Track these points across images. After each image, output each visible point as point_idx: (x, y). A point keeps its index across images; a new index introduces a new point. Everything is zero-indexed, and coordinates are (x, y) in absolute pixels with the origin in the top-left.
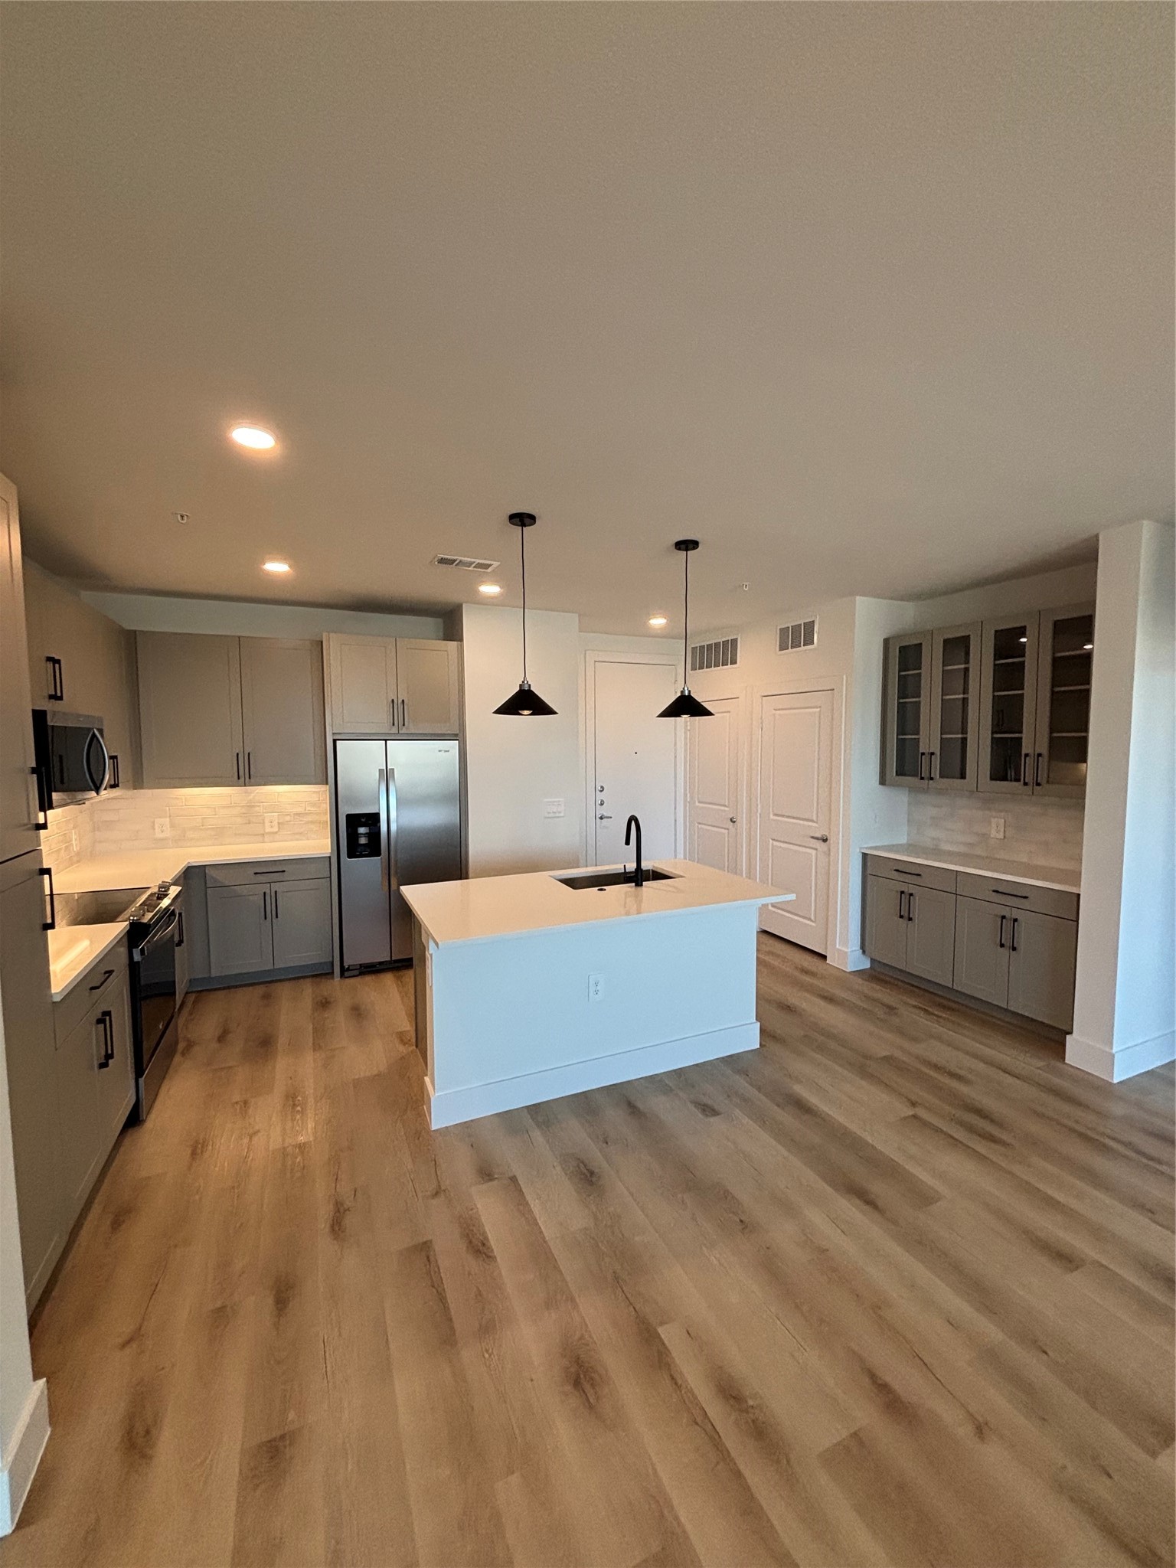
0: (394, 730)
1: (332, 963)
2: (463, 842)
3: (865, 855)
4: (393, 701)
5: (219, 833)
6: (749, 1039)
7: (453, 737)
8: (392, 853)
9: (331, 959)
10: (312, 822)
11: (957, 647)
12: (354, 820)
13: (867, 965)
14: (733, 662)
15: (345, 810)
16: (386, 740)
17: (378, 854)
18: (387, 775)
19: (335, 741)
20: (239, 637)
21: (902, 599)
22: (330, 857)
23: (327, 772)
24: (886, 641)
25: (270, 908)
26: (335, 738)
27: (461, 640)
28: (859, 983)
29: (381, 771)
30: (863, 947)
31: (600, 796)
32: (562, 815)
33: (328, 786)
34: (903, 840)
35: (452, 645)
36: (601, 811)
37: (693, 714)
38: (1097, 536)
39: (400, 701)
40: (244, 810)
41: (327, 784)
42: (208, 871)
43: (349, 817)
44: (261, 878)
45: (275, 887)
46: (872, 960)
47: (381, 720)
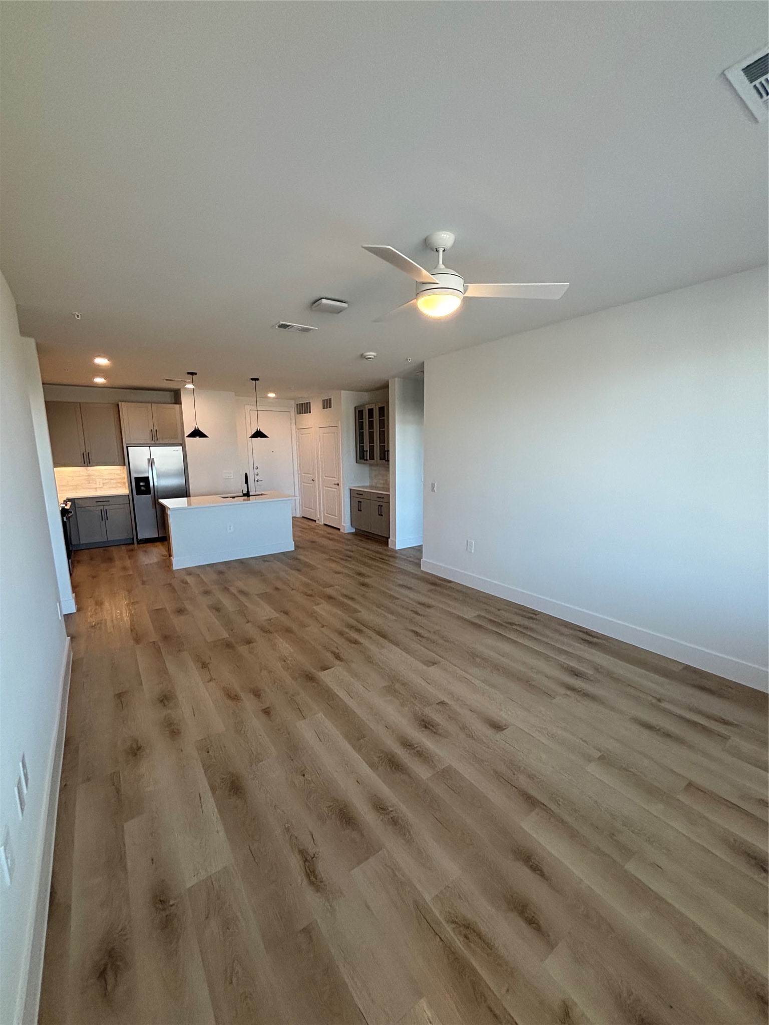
0: (153, 442)
1: (133, 538)
2: (187, 489)
3: (350, 489)
4: (152, 430)
5: (76, 487)
6: (291, 547)
7: (181, 445)
8: (156, 492)
9: (132, 537)
10: (119, 483)
11: (371, 411)
12: (138, 480)
13: (353, 530)
14: (310, 412)
15: (134, 475)
16: (150, 447)
17: (150, 493)
18: (151, 462)
19: (127, 447)
20: (80, 403)
21: (361, 391)
22: (128, 495)
23: (124, 460)
24: (355, 408)
25: (104, 516)
26: (128, 445)
27: (181, 404)
28: (350, 537)
29: (148, 459)
30: (351, 524)
31: (256, 471)
32: (232, 477)
33: (125, 467)
34: (368, 484)
35: (177, 406)
36: (257, 478)
37: (261, 437)
38: (388, 382)
39: (155, 430)
40: (86, 478)
41: (125, 465)
42: (76, 501)
43: (136, 478)
44: (100, 503)
45: (106, 507)
46: (356, 529)
47: (147, 438)
